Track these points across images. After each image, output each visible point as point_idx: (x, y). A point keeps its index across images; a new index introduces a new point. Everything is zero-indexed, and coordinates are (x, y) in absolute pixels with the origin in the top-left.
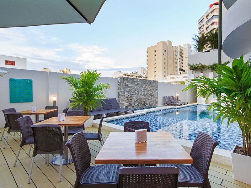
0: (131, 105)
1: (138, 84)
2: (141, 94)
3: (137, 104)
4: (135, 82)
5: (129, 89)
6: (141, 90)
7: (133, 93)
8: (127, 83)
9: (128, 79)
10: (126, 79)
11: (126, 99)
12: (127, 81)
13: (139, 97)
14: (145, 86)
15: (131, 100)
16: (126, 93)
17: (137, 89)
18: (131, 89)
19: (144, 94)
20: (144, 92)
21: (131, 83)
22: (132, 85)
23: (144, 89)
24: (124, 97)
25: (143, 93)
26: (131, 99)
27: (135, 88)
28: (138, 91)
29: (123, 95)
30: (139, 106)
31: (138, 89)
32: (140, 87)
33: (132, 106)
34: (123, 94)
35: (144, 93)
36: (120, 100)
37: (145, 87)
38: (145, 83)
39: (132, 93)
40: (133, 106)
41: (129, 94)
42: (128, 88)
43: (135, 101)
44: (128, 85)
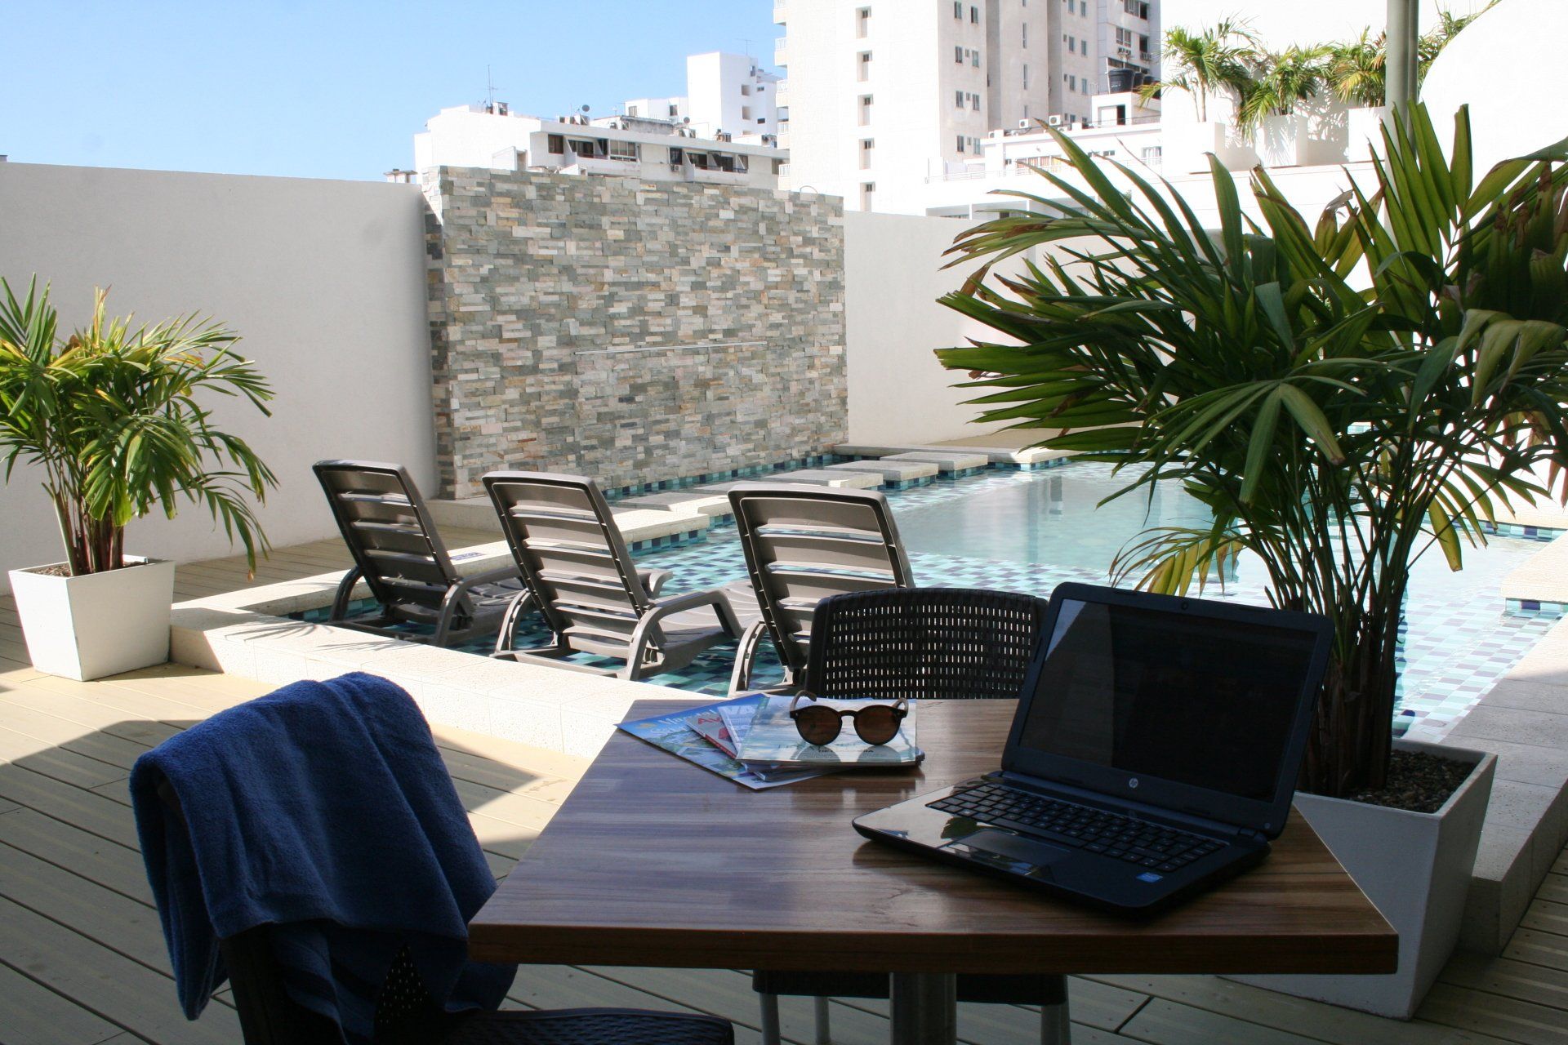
0: (574, 448)
1: (633, 235)
2: (669, 337)
3: (635, 438)
4: (605, 221)
5: (544, 290)
6: (673, 299)
7: (586, 331)
8: (519, 232)
9: (531, 193)
10: (507, 194)
11: (512, 394)
12: (514, 213)
13: (652, 363)
14: (707, 252)
15: (562, 395)
16: (513, 327)
17: (627, 285)
18: (567, 287)
19: (703, 334)
20: (700, 310)
21: (562, 230)
22: (571, 247)
23: (698, 286)
24: (495, 372)
25: (690, 324)
26: (571, 393)
27: (609, 275)
28: (637, 310)
29: (479, 355)
30: (648, 451)
31: (640, 285)
32: (651, 267)
33: (580, 458)
34: (483, 345)
35: (698, 322)
36: (455, 404)
37: (716, 263)
38: (703, 228)
39: (574, 328)
40: (589, 456)
41: (546, 342)
42: (533, 277)
43: (614, 405)
44: (533, 250)
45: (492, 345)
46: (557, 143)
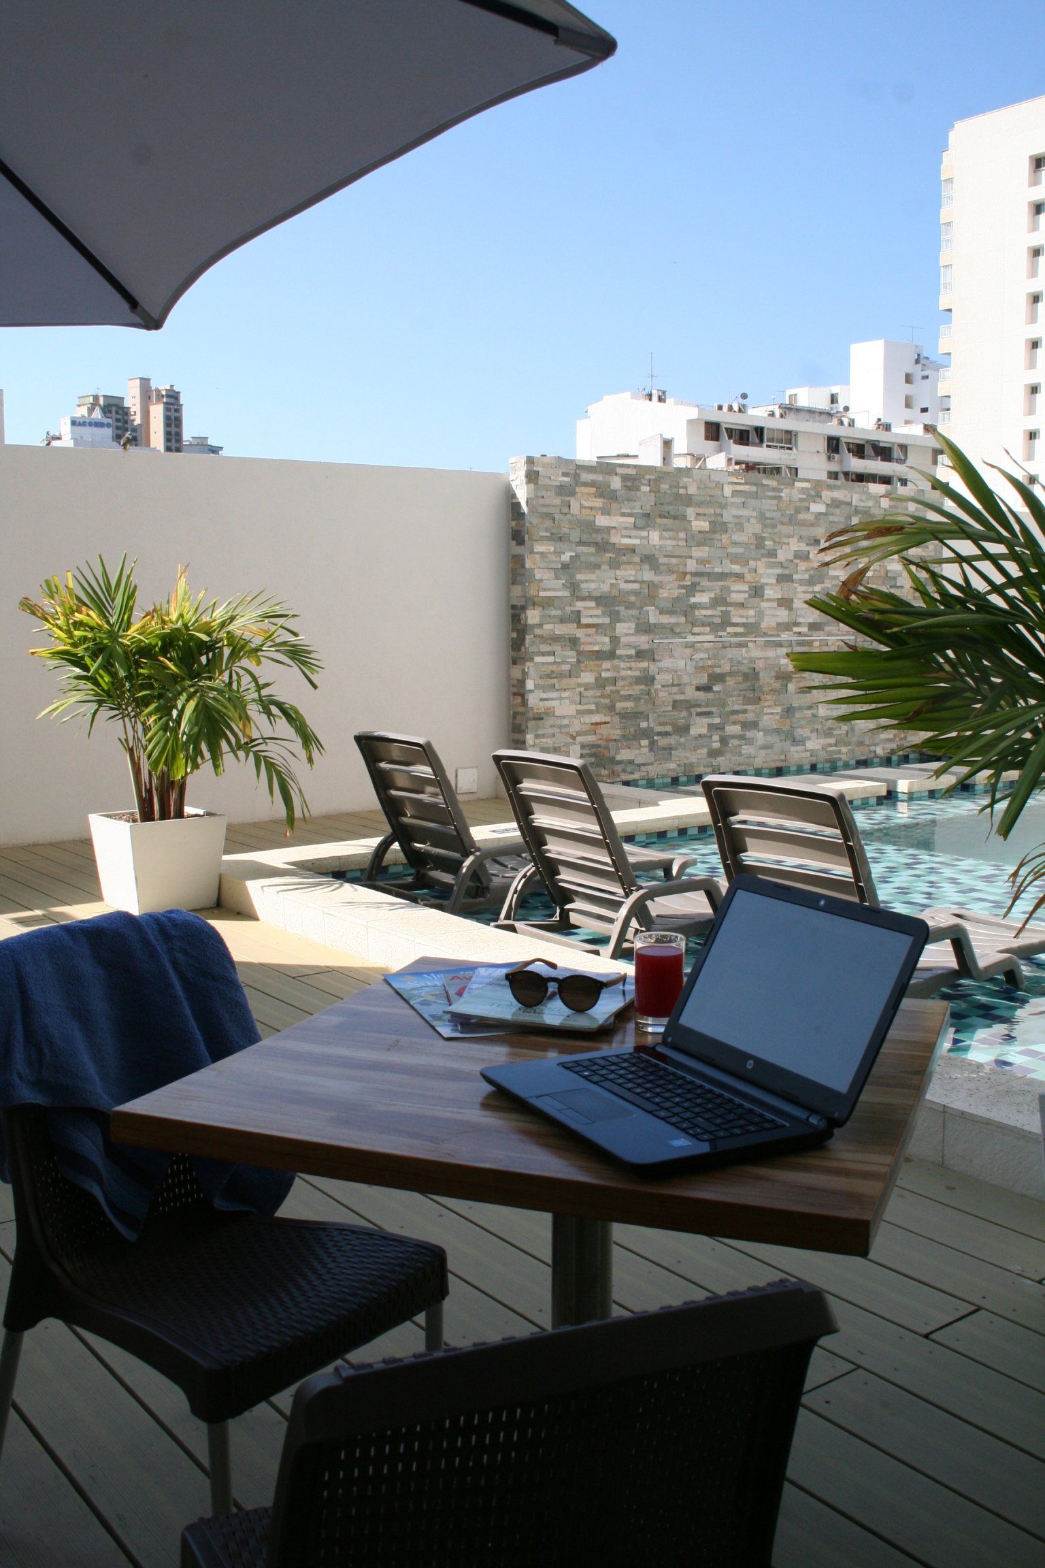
0: (646, 733)
1: (718, 526)
2: (752, 628)
3: (710, 726)
4: (690, 512)
5: (626, 578)
6: (757, 591)
7: (666, 619)
8: (602, 521)
9: (616, 483)
10: (592, 484)
11: (588, 678)
12: (598, 503)
13: (732, 653)
14: (795, 545)
15: (638, 680)
16: (591, 613)
17: (710, 576)
18: (648, 575)
19: (787, 627)
20: (785, 603)
21: (646, 520)
22: (655, 537)
23: (784, 579)
24: (571, 656)
25: (774, 616)
26: (648, 679)
27: (691, 566)
28: (717, 602)
29: (555, 639)
30: (724, 741)
31: (723, 576)
32: (735, 559)
33: (652, 744)
34: (560, 630)
35: (783, 615)
36: (530, 685)
37: (803, 556)
38: (792, 521)
39: (654, 616)
40: (662, 742)
41: (624, 629)
42: (614, 565)
43: (691, 693)
44: (615, 539)
45: (569, 629)
46: (713, 431)
